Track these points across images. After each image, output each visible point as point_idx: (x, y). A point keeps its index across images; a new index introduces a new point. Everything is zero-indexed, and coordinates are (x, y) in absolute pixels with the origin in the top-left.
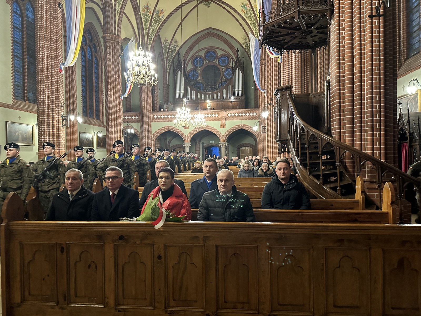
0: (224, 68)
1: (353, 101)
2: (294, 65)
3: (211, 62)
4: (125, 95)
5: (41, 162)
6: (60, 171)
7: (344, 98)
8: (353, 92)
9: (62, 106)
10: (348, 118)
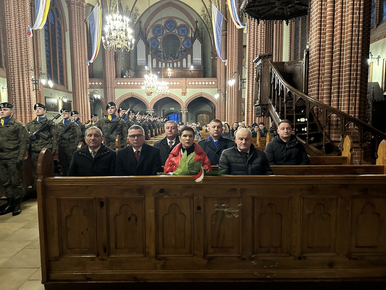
0: (183, 38)
1: (331, 69)
2: (259, 36)
3: (171, 31)
4: (91, 61)
5: (34, 123)
6: (53, 132)
7: (324, 66)
8: (332, 60)
9: (32, 70)
10: (327, 85)
